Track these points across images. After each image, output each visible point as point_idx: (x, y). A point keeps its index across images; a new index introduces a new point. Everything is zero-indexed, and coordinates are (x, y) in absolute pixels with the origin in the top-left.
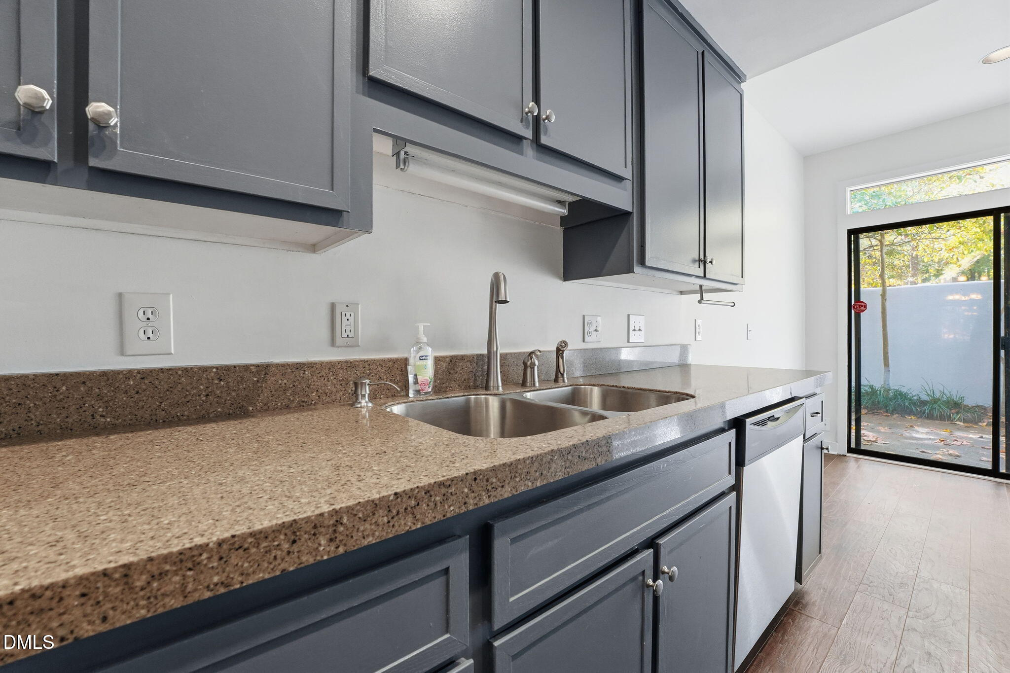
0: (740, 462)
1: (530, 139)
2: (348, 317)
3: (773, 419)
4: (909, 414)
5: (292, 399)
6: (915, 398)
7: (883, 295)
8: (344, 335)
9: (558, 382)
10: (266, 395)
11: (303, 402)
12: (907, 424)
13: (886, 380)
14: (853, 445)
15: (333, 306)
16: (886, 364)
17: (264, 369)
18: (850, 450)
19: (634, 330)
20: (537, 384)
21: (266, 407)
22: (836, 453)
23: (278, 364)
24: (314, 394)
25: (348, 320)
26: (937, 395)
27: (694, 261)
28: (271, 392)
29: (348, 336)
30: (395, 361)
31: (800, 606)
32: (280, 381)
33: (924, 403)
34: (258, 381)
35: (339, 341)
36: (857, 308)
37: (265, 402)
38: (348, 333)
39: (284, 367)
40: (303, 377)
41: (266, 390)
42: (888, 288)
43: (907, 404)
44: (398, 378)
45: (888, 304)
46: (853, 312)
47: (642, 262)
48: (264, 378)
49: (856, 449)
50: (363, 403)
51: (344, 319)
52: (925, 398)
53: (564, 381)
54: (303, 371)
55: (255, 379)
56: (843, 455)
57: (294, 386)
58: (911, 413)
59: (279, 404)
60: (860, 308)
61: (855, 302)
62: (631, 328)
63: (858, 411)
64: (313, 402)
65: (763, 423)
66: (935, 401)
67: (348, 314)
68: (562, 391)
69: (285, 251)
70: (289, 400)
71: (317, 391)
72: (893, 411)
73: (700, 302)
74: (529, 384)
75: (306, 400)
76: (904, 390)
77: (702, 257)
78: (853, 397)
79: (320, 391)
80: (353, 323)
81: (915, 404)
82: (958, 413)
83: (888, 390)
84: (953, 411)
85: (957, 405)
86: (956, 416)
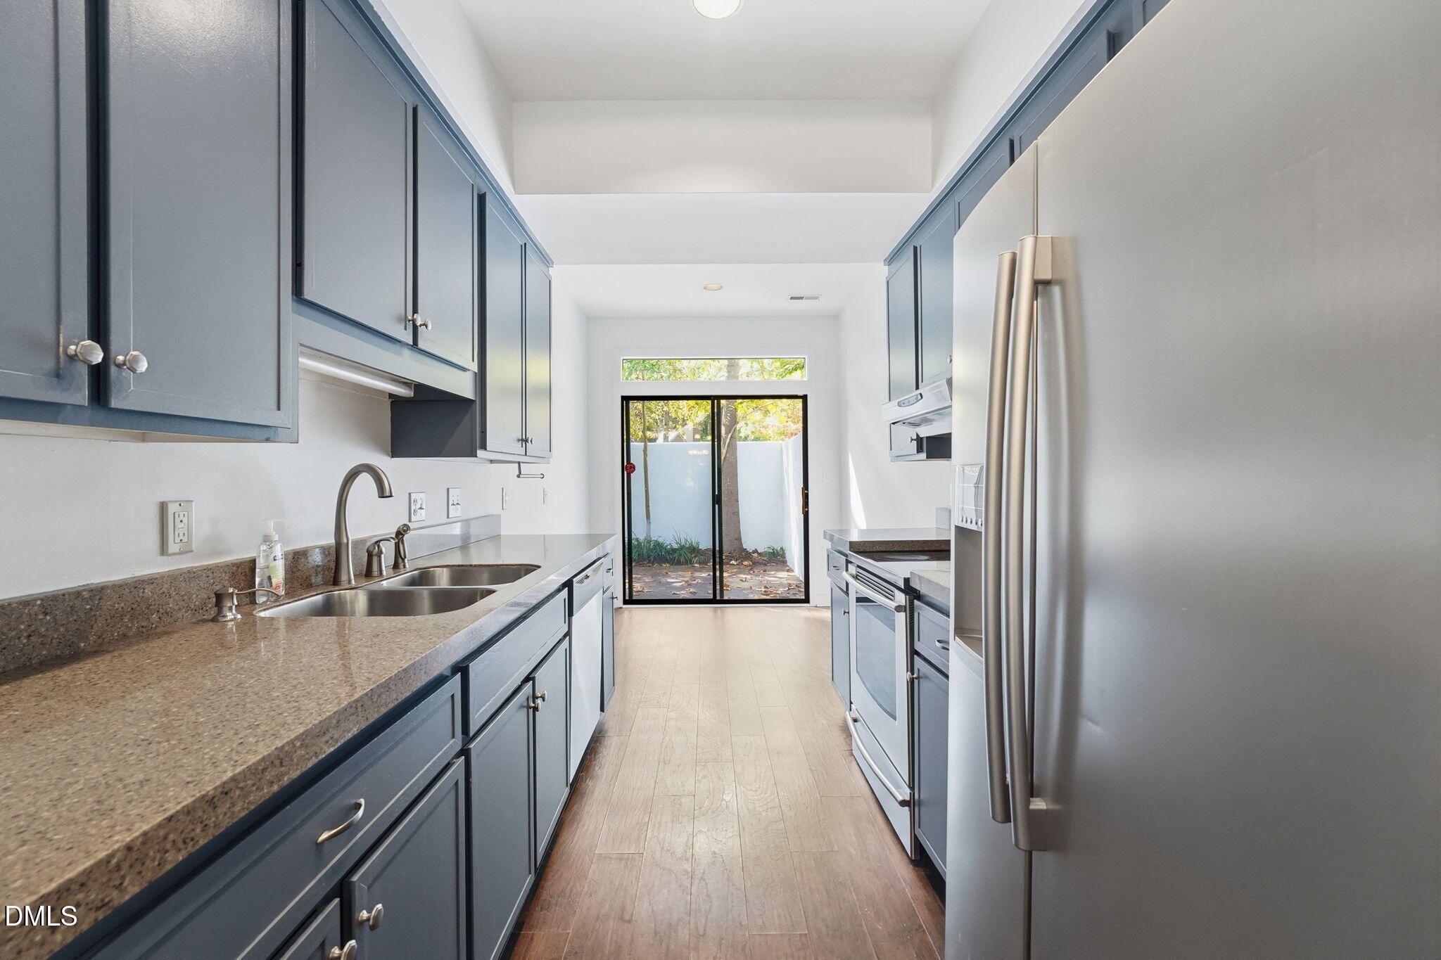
0: (571, 614)
1: (408, 344)
2: (182, 518)
3: (587, 577)
4: (665, 563)
5: (130, 625)
6: (669, 547)
7: (645, 450)
8: (177, 540)
9: (398, 568)
10: (100, 625)
11: (143, 627)
12: (664, 572)
13: (648, 535)
14: (627, 598)
15: (163, 507)
16: (648, 520)
17: (98, 592)
18: (625, 602)
19: (453, 504)
20: (384, 573)
21: (100, 640)
23: (115, 585)
24: (154, 616)
25: (181, 521)
26: (683, 543)
27: (519, 440)
28: (106, 620)
29: (181, 540)
30: (237, 565)
31: (603, 733)
32: (117, 605)
33: (674, 550)
34: (91, 609)
35: (173, 547)
37: (99, 634)
38: (181, 537)
39: (119, 587)
40: (143, 597)
41: (100, 618)
43: (663, 553)
44: (242, 585)
45: (648, 459)
46: (625, 472)
47: (484, 447)
48: (98, 604)
49: (629, 601)
50: (230, 616)
51: (178, 520)
52: (675, 546)
53: (404, 566)
54: (142, 590)
55: (88, 607)
57: (132, 609)
58: (666, 561)
59: (116, 634)
60: (629, 469)
61: (627, 464)
62: (451, 503)
63: (630, 564)
64: (154, 626)
65: (581, 582)
66: (682, 547)
67: (181, 514)
68: (404, 577)
69: (108, 442)
70: (127, 627)
71: (158, 611)
72: (653, 561)
73: (518, 476)
74: (375, 573)
75: (145, 624)
76: (660, 540)
77: (524, 437)
78: (626, 551)
79: (161, 611)
80: (186, 526)
81: (668, 552)
82: (695, 557)
83: (649, 542)
84: (693, 555)
85: (694, 550)
86: (695, 561)
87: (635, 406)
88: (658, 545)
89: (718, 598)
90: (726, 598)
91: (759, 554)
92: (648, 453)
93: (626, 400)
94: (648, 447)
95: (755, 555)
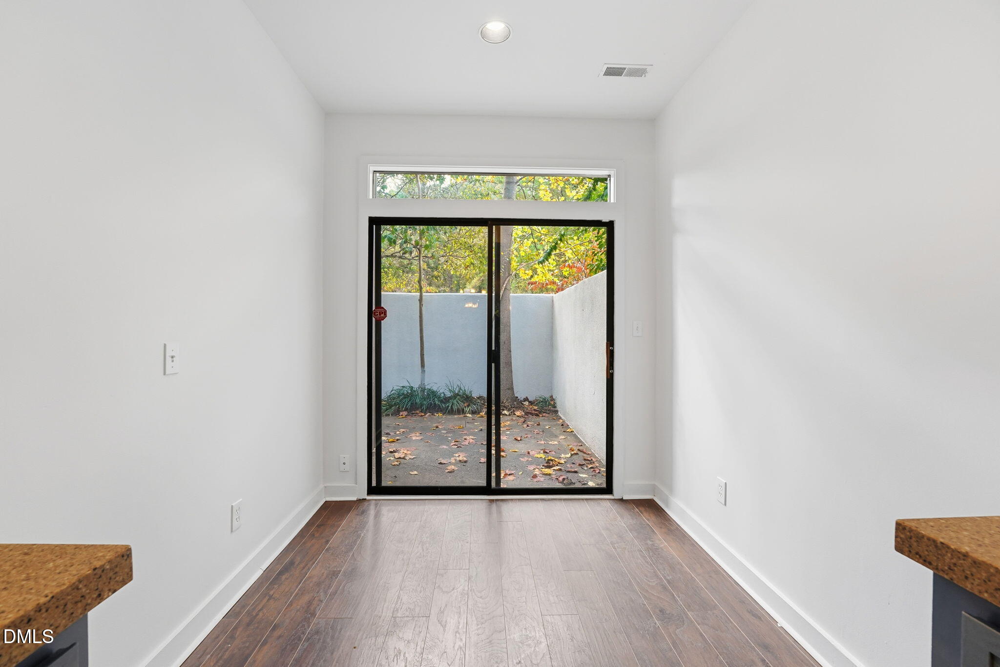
4: (437, 412)
6: (442, 396)
7: (421, 300)
13: (422, 384)
14: (374, 484)
16: (423, 365)
18: (371, 491)
22: (355, 499)
26: (456, 390)
33: (446, 400)
36: (377, 315)
42: (424, 294)
43: (436, 402)
45: (424, 308)
46: (374, 319)
49: (376, 489)
52: (448, 394)
56: (363, 499)
58: (438, 410)
60: (380, 315)
61: (376, 309)
66: (456, 396)
72: (426, 411)
76: (435, 389)
81: (442, 401)
82: (468, 406)
83: (423, 390)
84: (466, 405)
85: (468, 399)
86: (467, 409)
87: (386, 231)
88: (433, 394)
89: (493, 485)
90: (503, 485)
91: (531, 403)
92: (423, 303)
93: (376, 223)
94: (424, 298)
95: (526, 403)
